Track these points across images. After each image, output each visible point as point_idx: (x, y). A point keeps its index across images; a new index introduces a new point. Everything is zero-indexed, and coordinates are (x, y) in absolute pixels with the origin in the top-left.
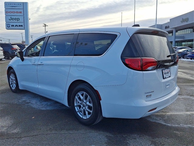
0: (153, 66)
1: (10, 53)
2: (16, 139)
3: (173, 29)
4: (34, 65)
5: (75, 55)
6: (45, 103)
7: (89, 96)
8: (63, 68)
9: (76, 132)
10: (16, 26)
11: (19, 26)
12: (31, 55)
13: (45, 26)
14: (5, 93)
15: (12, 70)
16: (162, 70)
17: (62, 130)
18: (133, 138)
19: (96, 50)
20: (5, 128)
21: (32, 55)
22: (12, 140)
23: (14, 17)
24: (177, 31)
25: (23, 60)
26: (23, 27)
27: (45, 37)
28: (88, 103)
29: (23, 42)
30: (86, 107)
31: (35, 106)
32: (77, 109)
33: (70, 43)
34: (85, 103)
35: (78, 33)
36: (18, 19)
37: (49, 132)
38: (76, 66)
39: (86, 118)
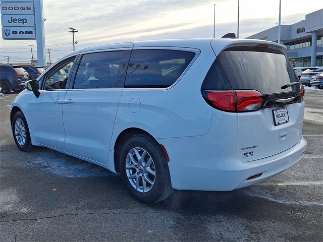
0: (256, 105)
1: (11, 81)
2: (28, 221)
3: (311, 34)
4: (57, 103)
5: (126, 87)
6: (75, 167)
7: (151, 158)
8: (105, 109)
9: (124, 211)
10: (20, 33)
11: (27, 33)
12: (51, 86)
13: (73, 32)
14: (6, 150)
15: (18, 113)
16: (273, 110)
17: (101, 208)
18: (216, 221)
19: (163, 75)
20: (10, 206)
21: (54, 87)
22: (22, 223)
23: (17, 17)
24: (319, 38)
25: (37, 95)
26: (33, 36)
27: (75, 56)
28: (148, 169)
29: (33, 61)
30: (145, 175)
31: (57, 172)
32: (128, 173)
33: (118, 66)
34: (144, 167)
35: (131, 49)
36: (24, 21)
37: (80, 211)
38: (128, 105)
39: (142, 191)
